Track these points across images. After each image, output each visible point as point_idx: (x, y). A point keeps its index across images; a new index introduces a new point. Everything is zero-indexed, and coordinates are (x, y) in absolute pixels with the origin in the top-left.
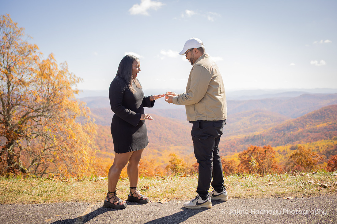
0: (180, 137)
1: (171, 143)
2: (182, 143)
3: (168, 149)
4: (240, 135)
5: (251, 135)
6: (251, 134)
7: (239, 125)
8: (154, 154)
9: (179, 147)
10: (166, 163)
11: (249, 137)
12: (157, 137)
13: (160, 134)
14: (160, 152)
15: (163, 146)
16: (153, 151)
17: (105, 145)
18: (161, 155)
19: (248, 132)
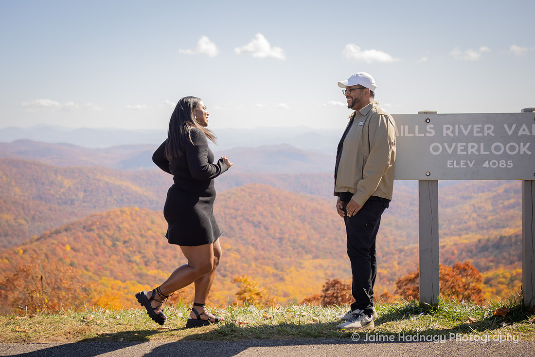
0: (326, 239)
1: (307, 253)
2: (330, 253)
3: (300, 266)
4: (467, 236)
5: (492, 237)
6: (494, 234)
7: (467, 213)
8: (265, 276)
9: (325, 263)
10: (291, 297)
11: (488, 240)
12: (274, 238)
13: (281, 230)
14: (279, 273)
15: (288, 259)
16: (264, 269)
17: (154, 255)
18: (282, 279)
19: (488, 229)
